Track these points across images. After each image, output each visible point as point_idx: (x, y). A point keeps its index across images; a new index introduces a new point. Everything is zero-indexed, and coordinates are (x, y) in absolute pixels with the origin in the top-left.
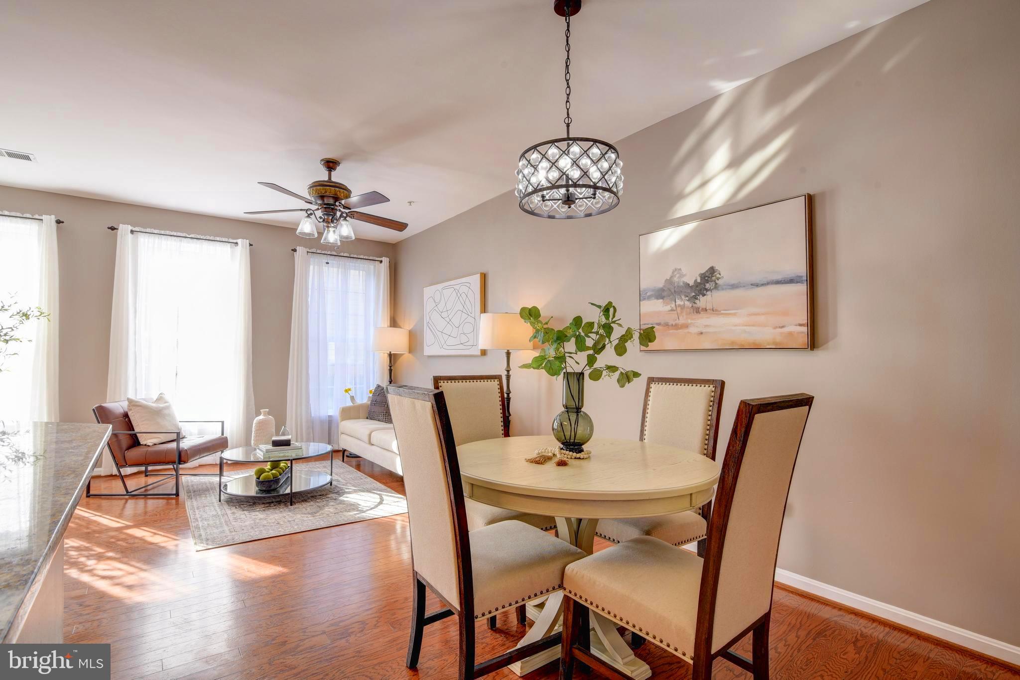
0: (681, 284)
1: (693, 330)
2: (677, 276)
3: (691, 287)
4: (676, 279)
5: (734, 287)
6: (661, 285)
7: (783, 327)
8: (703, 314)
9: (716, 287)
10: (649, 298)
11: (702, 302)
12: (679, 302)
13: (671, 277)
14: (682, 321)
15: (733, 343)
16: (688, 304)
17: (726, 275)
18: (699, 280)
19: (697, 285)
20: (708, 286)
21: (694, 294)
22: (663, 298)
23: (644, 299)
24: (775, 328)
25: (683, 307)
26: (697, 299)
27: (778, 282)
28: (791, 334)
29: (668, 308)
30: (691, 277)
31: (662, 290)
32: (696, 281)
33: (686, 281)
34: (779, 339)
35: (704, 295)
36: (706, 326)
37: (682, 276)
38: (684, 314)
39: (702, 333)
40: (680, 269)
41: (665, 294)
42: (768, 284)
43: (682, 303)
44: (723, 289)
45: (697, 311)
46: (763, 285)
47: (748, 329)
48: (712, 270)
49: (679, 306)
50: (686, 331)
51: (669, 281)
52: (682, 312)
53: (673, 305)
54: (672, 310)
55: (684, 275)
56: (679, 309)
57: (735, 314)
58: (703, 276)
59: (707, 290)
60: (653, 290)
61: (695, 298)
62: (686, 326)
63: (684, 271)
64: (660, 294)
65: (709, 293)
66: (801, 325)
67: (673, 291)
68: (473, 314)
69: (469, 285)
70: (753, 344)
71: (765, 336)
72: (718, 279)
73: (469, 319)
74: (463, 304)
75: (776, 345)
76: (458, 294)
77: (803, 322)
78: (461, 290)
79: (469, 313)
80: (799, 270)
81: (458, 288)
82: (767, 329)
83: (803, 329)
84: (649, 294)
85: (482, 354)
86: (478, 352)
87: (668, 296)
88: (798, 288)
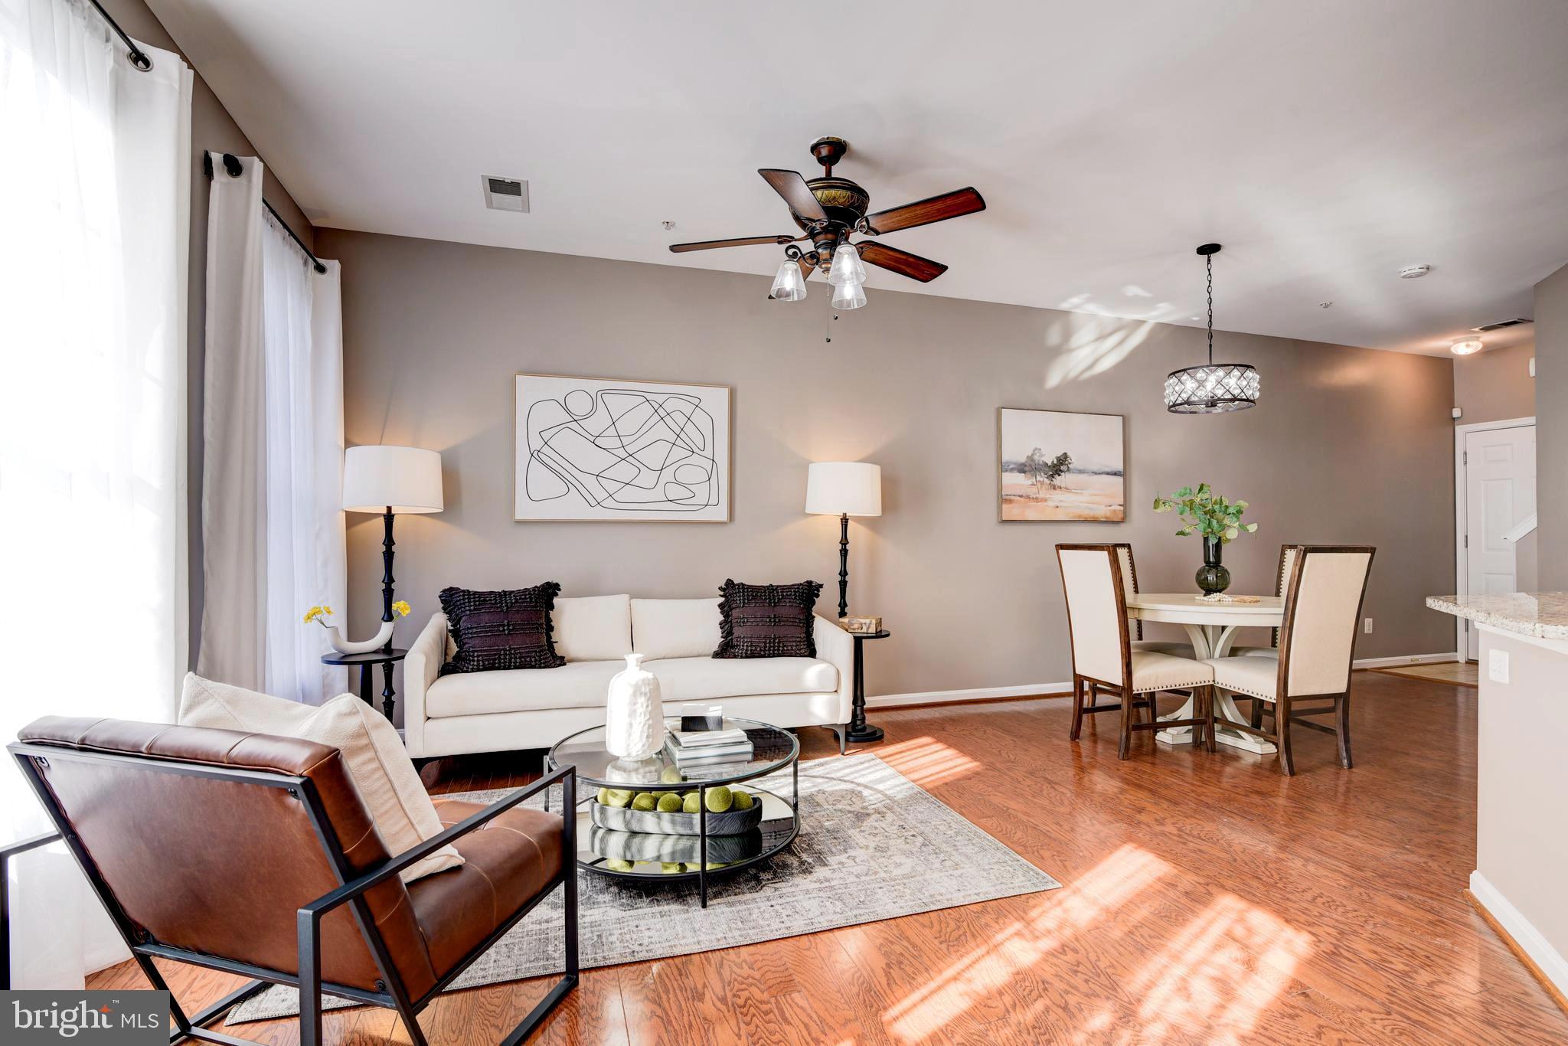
0: (1041, 463)
1: (1051, 504)
2: (1038, 454)
3: (1050, 466)
4: (1036, 457)
5: (1081, 472)
6: (1023, 460)
7: (1110, 506)
8: (1058, 491)
9: (1069, 470)
10: (1012, 470)
11: (1058, 480)
12: (1039, 478)
13: (1032, 455)
14: (1041, 495)
15: (1080, 516)
16: (1047, 481)
17: (1075, 461)
18: (1055, 462)
19: (1054, 466)
20: (1062, 468)
21: (1051, 473)
22: (1024, 472)
23: (1006, 471)
24: (1106, 506)
25: (1042, 483)
26: (1054, 477)
27: (1108, 474)
28: (1115, 511)
29: (1029, 482)
30: (1050, 459)
31: (1024, 465)
32: (1053, 462)
33: (1045, 460)
34: (1108, 514)
35: (1059, 475)
36: (1061, 501)
37: (1042, 455)
38: (1043, 489)
39: (1057, 507)
40: (1040, 449)
41: (1026, 469)
42: (1102, 473)
43: (1042, 479)
44: (1073, 473)
45: (1054, 487)
46: (1099, 474)
47: (1091, 505)
48: (1065, 455)
49: (1039, 481)
50: (1045, 504)
51: (1031, 458)
52: (1041, 487)
53: (1034, 480)
54: (1033, 485)
55: (1043, 455)
56: (1039, 484)
57: (1081, 493)
58: (1059, 459)
59: (1062, 471)
60: (1015, 464)
61: (1052, 476)
62: (1046, 500)
63: (1043, 451)
64: (1022, 469)
65: (1063, 474)
66: (1120, 505)
67: (1034, 466)
68: (708, 453)
69: (696, 401)
70: (1094, 517)
71: (1101, 511)
72: (1070, 463)
73: (695, 459)
74: (678, 431)
75: (1106, 518)
76: (660, 411)
77: (1122, 503)
78: (669, 406)
79: (696, 450)
80: (1120, 467)
81: (660, 399)
82: (1103, 507)
83: (1122, 508)
84: (1011, 466)
85: (730, 521)
86: (724, 517)
87: (1030, 471)
88: (1120, 480)
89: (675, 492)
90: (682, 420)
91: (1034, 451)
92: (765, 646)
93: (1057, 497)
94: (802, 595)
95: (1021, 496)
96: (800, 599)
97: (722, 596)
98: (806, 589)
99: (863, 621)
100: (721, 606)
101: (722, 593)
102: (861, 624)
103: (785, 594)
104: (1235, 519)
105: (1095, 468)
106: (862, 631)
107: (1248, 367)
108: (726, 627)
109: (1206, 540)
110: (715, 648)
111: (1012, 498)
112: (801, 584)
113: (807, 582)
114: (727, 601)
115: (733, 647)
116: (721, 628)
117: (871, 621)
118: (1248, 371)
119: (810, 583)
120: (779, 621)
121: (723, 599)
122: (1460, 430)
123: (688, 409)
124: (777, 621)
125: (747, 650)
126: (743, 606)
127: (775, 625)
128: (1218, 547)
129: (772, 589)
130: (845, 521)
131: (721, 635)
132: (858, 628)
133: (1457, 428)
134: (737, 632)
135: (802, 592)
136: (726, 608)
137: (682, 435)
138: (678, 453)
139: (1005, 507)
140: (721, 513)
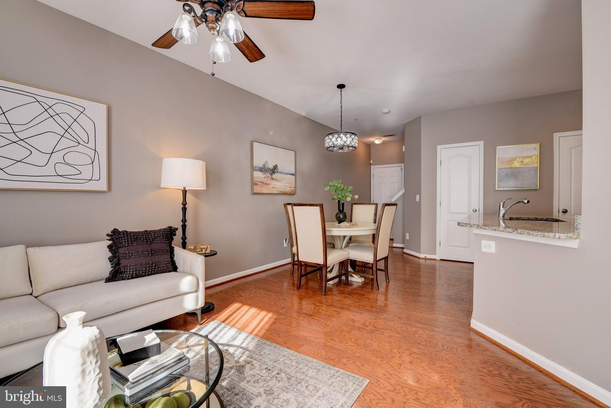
1: (271, 186)
3: (271, 170)
4: (266, 165)
5: (282, 173)
6: (261, 166)
8: (274, 181)
9: (277, 172)
10: (257, 170)
11: (274, 176)
12: (267, 175)
13: (265, 164)
14: (268, 182)
16: (270, 175)
17: (280, 169)
18: (273, 168)
19: (273, 170)
20: (275, 171)
22: (262, 172)
23: (255, 170)
24: (290, 188)
27: (290, 174)
28: (292, 190)
29: (264, 176)
30: (271, 167)
31: (261, 168)
32: (272, 168)
33: (269, 167)
34: (290, 191)
35: (274, 174)
36: (275, 185)
37: (268, 165)
38: (269, 179)
39: (274, 188)
40: (268, 162)
41: (263, 170)
44: (279, 173)
45: (272, 179)
46: (287, 174)
47: (285, 187)
48: (276, 165)
49: (267, 176)
50: (269, 186)
51: (264, 166)
53: (265, 175)
54: (265, 177)
57: (281, 182)
60: (259, 167)
61: (272, 174)
62: (270, 184)
63: (269, 163)
64: (261, 170)
65: (275, 173)
67: (265, 169)
68: (91, 145)
69: (82, 109)
70: (286, 192)
71: (288, 190)
72: (278, 169)
73: (80, 148)
74: (66, 128)
75: (290, 193)
76: (50, 110)
77: (294, 187)
78: (58, 108)
79: (81, 142)
80: (293, 172)
81: (50, 102)
82: (288, 188)
83: (294, 189)
84: (257, 168)
85: (109, 191)
86: (105, 188)
87: (264, 171)
88: (294, 177)
89: (63, 169)
90: (70, 121)
91: (265, 162)
92: (146, 270)
93: (274, 183)
94: (167, 235)
95: (261, 182)
96: (166, 238)
97: (109, 240)
98: (169, 231)
99: (202, 247)
100: (110, 247)
101: (109, 238)
102: (202, 249)
103: (156, 235)
104: (350, 193)
105: (286, 172)
106: (202, 253)
107: (353, 133)
108: (115, 260)
109: (339, 201)
110: (107, 275)
111: (257, 183)
112: (166, 229)
113: (169, 227)
114: (114, 243)
115: (121, 273)
116: (110, 261)
117: (207, 247)
118: (353, 135)
119: (170, 228)
120: (154, 253)
121: (110, 242)
122: (372, 167)
123: (75, 113)
124: (153, 253)
125: (133, 274)
126: (128, 246)
127: (152, 255)
128: (343, 204)
129: (147, 233)
130: (185, 192)
131: (111, 266)
132: (200, 251)
133: (371, 166)
134: (123, 262)
135: (167, 233)
136: (114, 248)
137: (69, 131)
138: (66, 142)
139: (255, 187)
140: (102, 186)
